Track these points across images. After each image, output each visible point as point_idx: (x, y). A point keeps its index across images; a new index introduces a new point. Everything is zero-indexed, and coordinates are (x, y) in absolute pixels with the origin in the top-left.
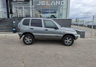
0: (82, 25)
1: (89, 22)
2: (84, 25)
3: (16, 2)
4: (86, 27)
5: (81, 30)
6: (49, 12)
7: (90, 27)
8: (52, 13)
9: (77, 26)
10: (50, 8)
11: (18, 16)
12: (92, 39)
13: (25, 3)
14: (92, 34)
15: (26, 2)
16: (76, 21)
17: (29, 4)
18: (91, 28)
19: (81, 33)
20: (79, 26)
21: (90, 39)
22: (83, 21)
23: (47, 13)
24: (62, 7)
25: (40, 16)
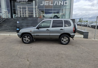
0: (86, 26)
1: (93, 22)
2: (88, 26)
3: (20, 2)
4: (90, 27)
5: (85, 30)
6: (52, 12)
7: (93, 27)
8: (54, 13)
9: (81, 27)
10: (53, 8)
11: (22, 16)
12: (96, 39)
13: (28, 4)
14: (96, 35)
15: (30, 3)
16: (80, 21)
17: (32, 4)
18: (95, 28)
19: (85, 34)
20: (83, 26)
21: (93, 39)
22: (87, 21)
23: (50, 13)
24: (65, 7)
25: (44, 16)
